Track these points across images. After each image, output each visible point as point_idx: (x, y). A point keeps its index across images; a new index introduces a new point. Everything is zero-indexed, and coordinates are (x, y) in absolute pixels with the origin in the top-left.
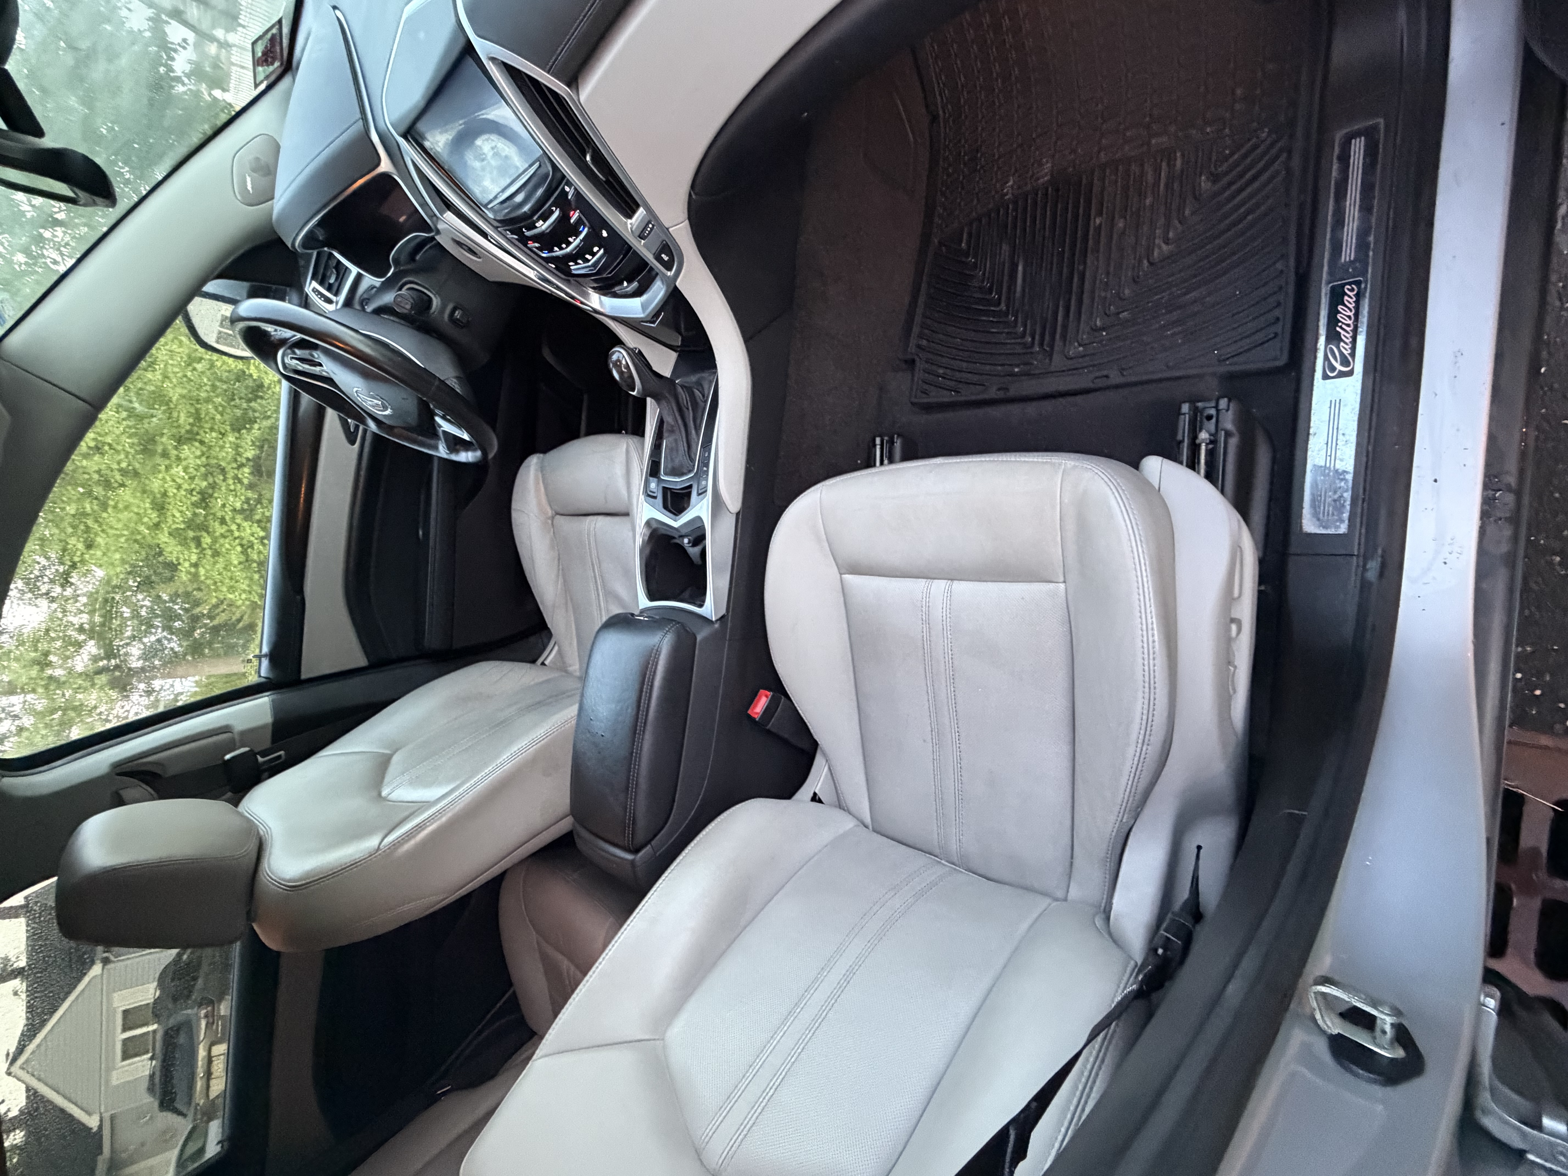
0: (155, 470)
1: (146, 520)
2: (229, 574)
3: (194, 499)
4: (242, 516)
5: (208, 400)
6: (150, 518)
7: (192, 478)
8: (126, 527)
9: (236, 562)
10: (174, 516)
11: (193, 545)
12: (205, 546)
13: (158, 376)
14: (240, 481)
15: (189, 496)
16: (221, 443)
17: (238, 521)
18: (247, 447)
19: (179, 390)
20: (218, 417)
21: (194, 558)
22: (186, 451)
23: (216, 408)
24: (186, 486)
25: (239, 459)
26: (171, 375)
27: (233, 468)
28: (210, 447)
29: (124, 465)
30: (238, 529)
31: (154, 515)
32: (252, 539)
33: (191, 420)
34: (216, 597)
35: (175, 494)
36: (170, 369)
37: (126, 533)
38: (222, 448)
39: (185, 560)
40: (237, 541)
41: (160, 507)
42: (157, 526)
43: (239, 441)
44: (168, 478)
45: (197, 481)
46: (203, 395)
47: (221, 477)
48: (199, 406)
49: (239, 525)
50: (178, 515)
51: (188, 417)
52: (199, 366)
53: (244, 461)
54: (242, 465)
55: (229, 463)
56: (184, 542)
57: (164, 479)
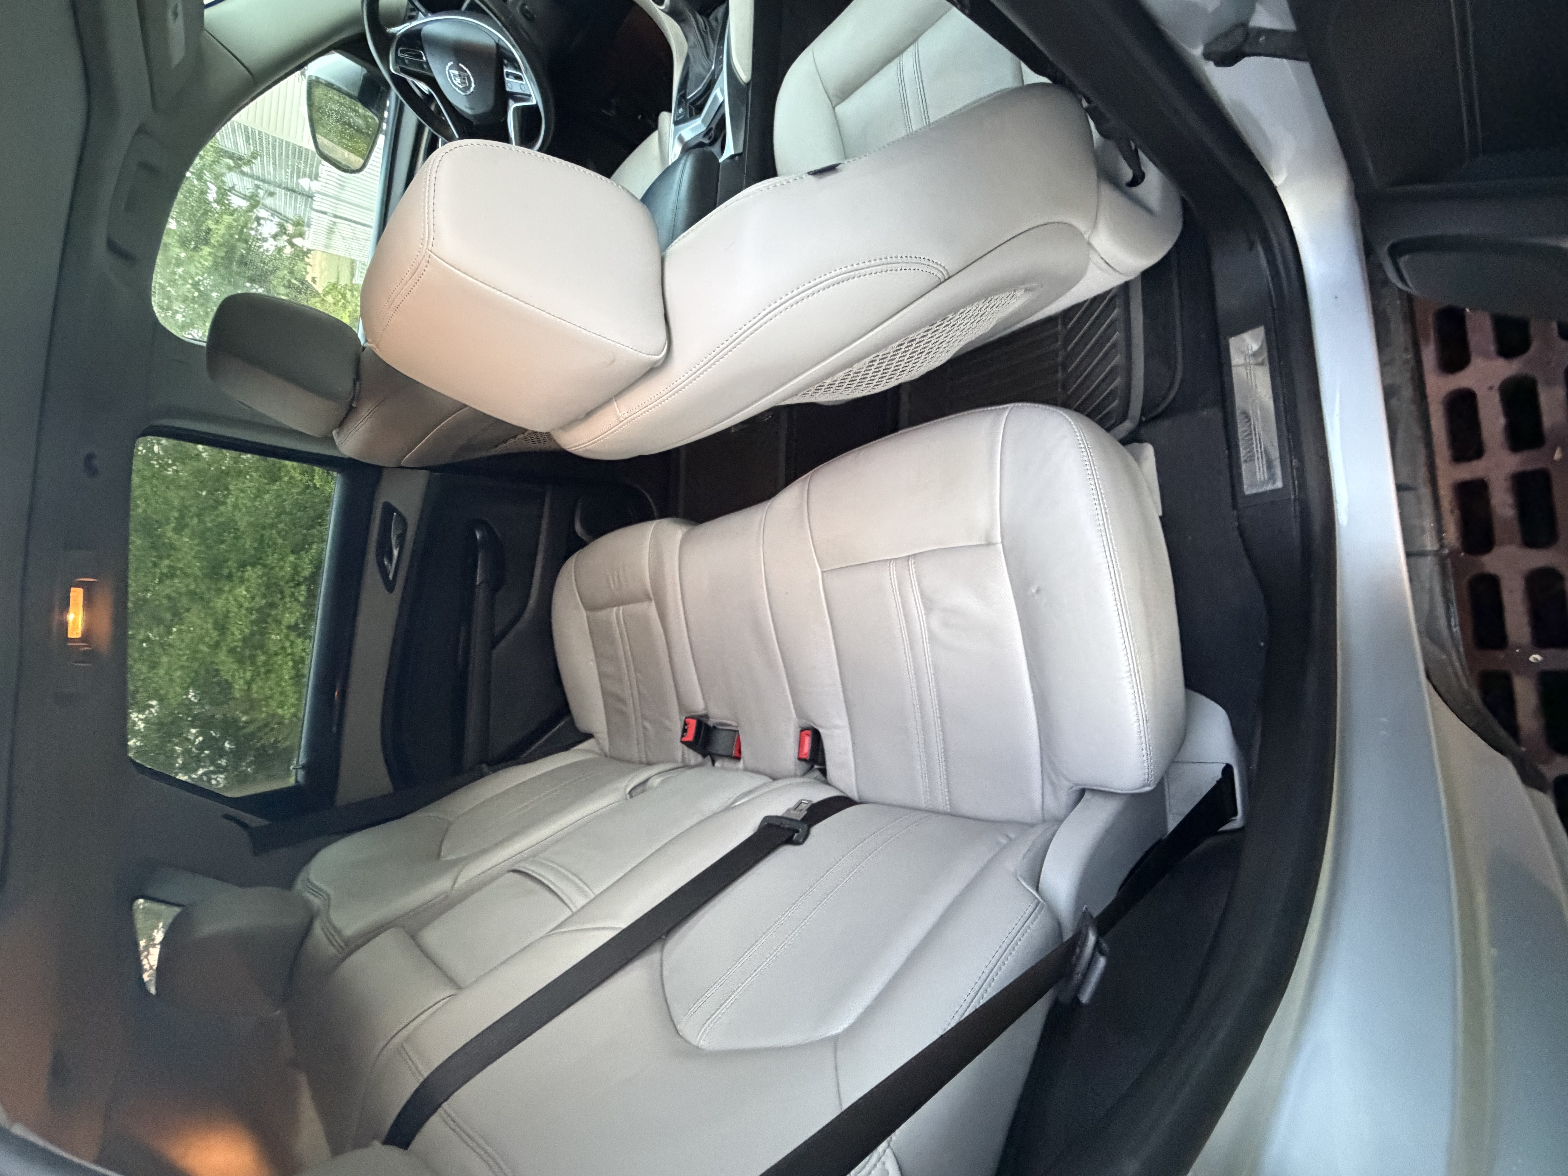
0: (220, 591)
1: (207, 639)
2: (280, 689)
3: (254, 617)
4: (296, 633)
5: (272, 526)
6: (211, 638)
7: (253, 598)
8: (188, 647)
9: (287, 677)
10: (233, 634)
11: (248, 662)
12: (260, 664)
13: (230, 508)
14: (297, 600)
15: (249, 615)
16: (282, 563)
17: (292, 638)
18: (305, 566)
19: (247, 518)
20: (280, 541)
21: (248, 675)
22: (249, 572)
23: (279, 533)
24: (246, 605)
25: (297, 578)
26: (241, 506)
27: (291, 587)
28: (272, 568)
29: (193, 587)
30: (292, 646)
31: (215, 634)
32: (304, 654)
33: (256, 545)
34: (266, 712)
35: (236, 614)
36: (240, 501)
37: (188, 652)
38: (282, 568)
39: (240, 678)
40: (290, 657)
41: (222, 628)
42: (217, 646)
43: (297, 561)
44: (231, 598)
45: (258, 599)
46: (269, 521)
47: (279, 596)
48: (263, 532)
49: (292, 642)
50: (237, 633)
51: (255, 542)
52: (267, 497)
53: (301, 579)
54: (299, 584)
55: (287, 582)
56: (241, 661)
57: (227, 599)
